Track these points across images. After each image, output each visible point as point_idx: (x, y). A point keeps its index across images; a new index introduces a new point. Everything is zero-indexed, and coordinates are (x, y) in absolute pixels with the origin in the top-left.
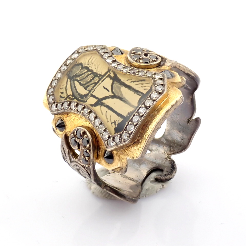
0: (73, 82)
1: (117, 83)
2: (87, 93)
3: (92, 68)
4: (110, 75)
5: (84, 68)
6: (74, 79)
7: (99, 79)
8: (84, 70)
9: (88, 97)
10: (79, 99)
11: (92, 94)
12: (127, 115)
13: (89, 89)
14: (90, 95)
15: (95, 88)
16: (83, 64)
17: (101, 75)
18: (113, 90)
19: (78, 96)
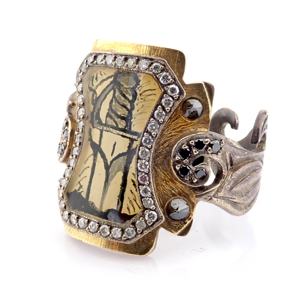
0: (111, 88)
1: (125, 161)
2: (102, 121)
3: (137, 105)
4: (134, 141)
5: (133, 92)
6: (115, 87)
7: (123, 128)
8: (130, 96)
9: (99, 128)
10: (95, 113)
11: (104, 131)
12: (90, 201)
13: (108, 121)
14: (102, 129)
15: (111, 129)
16: (140, 86)
17: (130, 128)
18: (114, 162)
19: (97, 109)
